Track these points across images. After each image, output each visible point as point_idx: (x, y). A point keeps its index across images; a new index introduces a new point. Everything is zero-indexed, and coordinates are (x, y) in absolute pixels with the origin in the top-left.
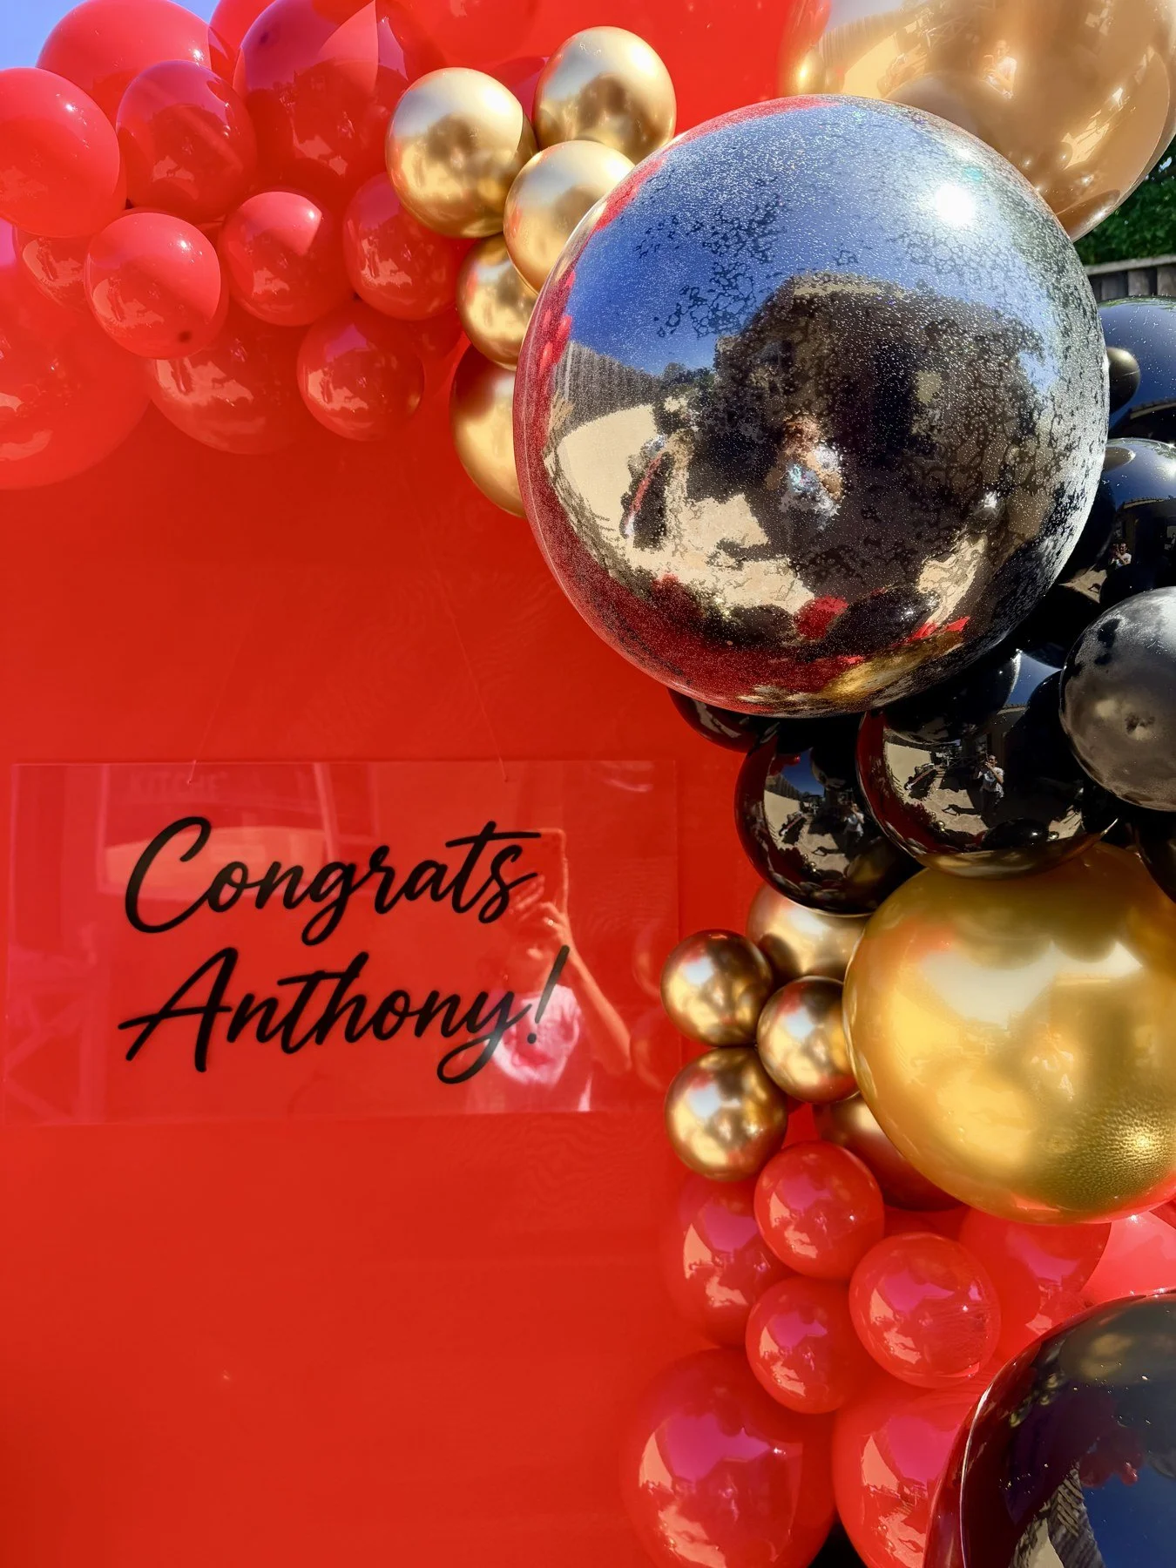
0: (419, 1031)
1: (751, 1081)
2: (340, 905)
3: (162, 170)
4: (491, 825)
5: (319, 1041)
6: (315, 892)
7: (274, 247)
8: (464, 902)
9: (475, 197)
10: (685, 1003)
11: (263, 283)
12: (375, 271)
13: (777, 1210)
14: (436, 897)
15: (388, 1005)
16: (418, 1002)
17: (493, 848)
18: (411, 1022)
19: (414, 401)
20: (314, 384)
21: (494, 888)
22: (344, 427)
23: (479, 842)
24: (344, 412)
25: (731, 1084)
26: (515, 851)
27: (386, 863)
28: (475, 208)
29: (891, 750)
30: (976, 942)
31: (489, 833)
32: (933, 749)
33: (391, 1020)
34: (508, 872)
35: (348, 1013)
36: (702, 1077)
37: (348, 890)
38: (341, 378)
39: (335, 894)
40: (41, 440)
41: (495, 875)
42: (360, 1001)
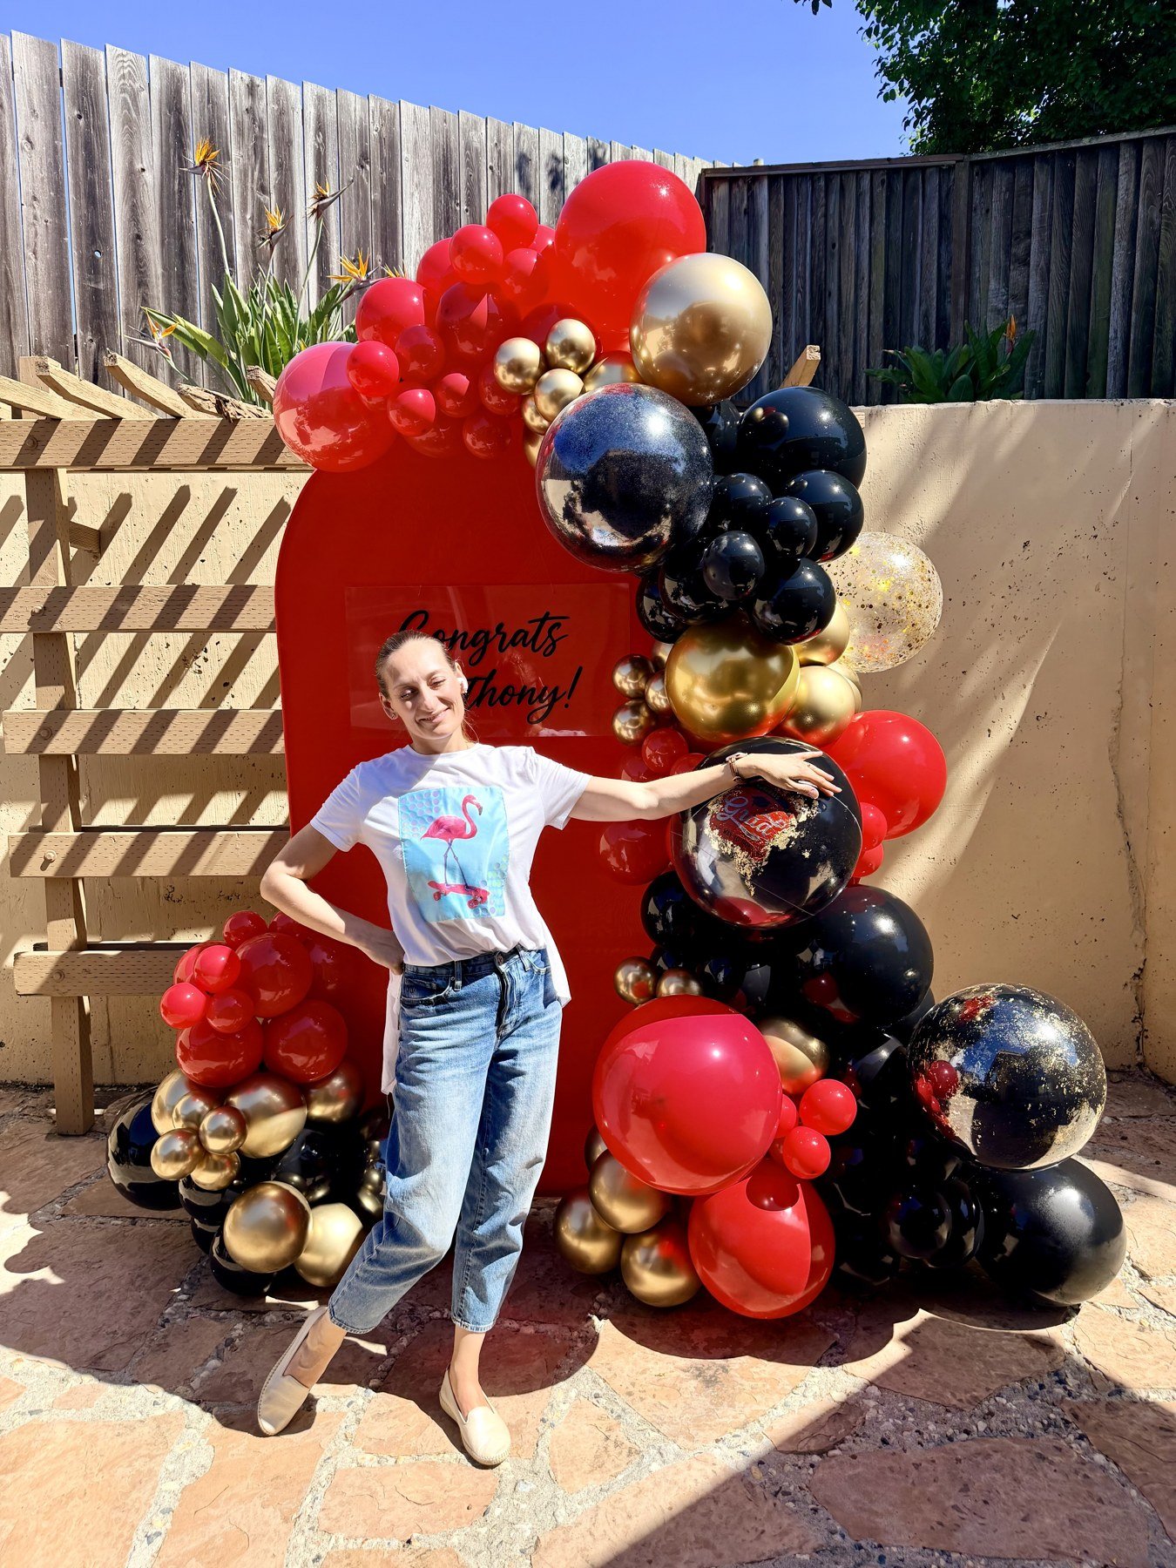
0: (519, 702)
1: (643, 710)
2: (484, 649)
3: (414, 366)
4: (548, 614)
5: (478, 705)
6: (473, 643)
7: (453, 394)
8: (536, 648)
9: (524, 384)
10: (621, 683)
11: (449, 404)
12: (490, 399)
13: (648, 752)
14: (525, 645)
15: (506, 691)
16: (518, 690)
17: (549, 623)
18: (516, 698)
19: (508, 441)
20: (469, 438)
21: (549, 641)
22: (482, 455)
23: (543, 621)
24: (481, 450)
25: (635, 710)
26: (558, 625)
27: (503, 630)
28: (524, 387)
29: (667, 581)
30: (703, 647)
31: (547, 617)
32: (678, 581)
33: (507, 697)
34: (556, 634)
35: (489, 695)
36: (626, 708)
37: (487, 642)
38: (479, 437)
39: (482, 644)
40: (358, 453)
41: (550, 636)
42: (494, 690)
